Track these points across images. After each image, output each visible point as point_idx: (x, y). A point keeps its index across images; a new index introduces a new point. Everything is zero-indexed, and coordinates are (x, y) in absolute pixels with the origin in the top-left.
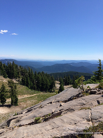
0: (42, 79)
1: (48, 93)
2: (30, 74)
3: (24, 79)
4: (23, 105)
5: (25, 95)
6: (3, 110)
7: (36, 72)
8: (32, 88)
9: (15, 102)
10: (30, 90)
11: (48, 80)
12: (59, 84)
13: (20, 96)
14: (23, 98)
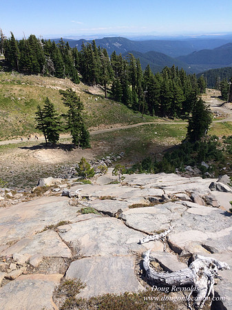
0: (164, 86)
1: (175, 121)
2: (133, 74)
3: (118, 86)
4: (102, 148)
5: (117, 125)
6: (51, 156)
7: (148, 68)
8: (136, 108)
9: (80, 141)
10: (130, 112)
11: (179, 89)
12: (219, 97)
13: (103, 125)
14: (110, 130)
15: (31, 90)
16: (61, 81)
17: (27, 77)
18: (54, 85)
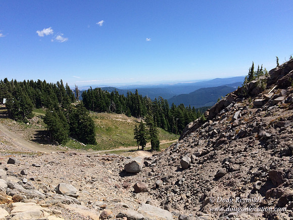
7: (173, 105)
8: (171, 131)
9: (156, 146)
15: (107, 121)
16: (120, 116)
17: (100, 114)
18: (117, 118)
